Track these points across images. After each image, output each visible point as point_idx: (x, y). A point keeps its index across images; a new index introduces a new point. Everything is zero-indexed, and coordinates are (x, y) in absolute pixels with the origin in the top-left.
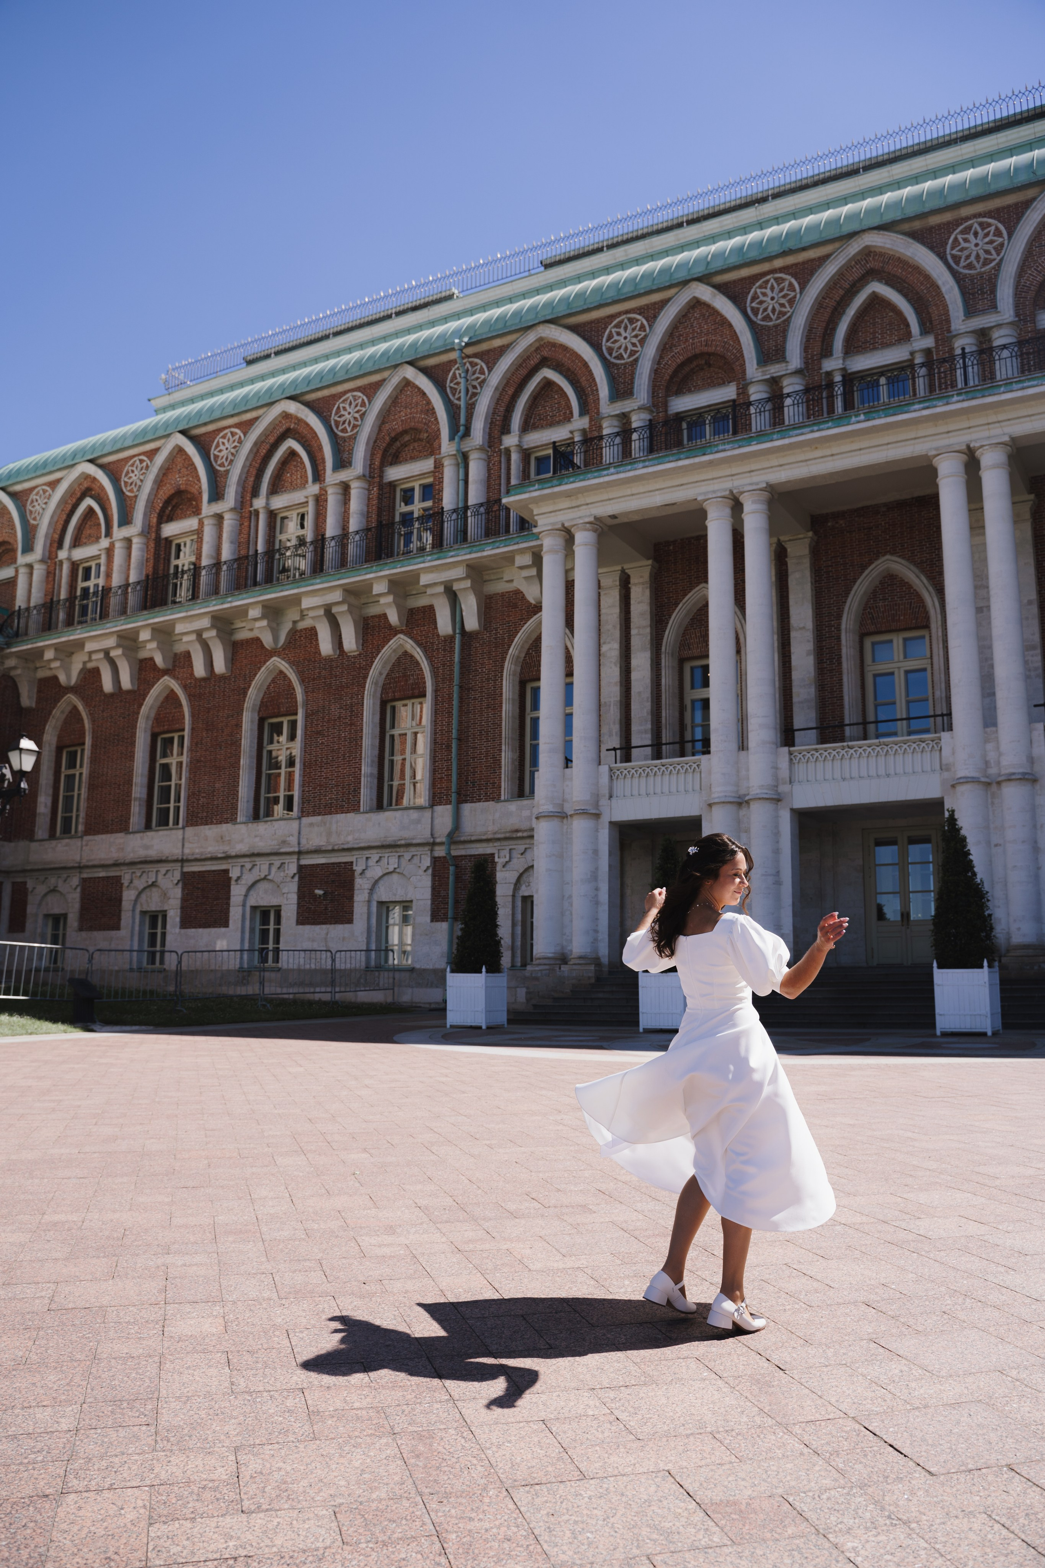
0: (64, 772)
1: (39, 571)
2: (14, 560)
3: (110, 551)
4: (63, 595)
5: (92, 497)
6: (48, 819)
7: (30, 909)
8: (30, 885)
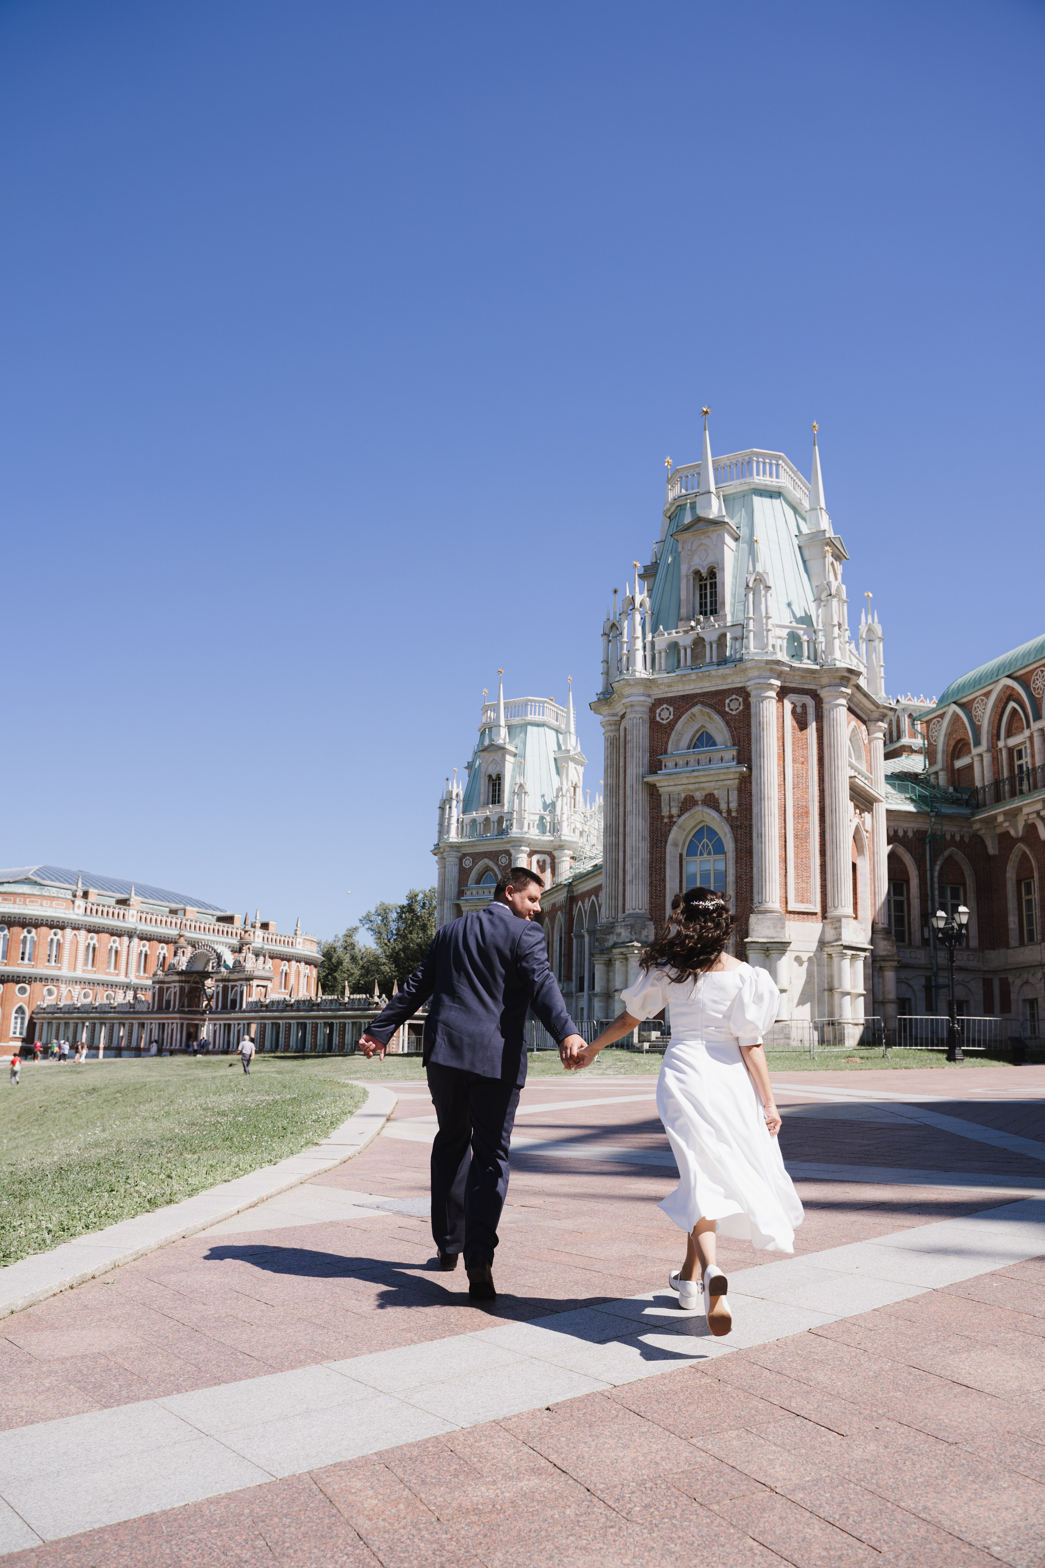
0: (1025, 898)
1: (987, 758)
2: (970, 752)
3: (1031, 738)
4: (1006, 774)
5: (1014, 701)
6: (1017, 932)
7: (1013, 996)
8: (1011, 980)
